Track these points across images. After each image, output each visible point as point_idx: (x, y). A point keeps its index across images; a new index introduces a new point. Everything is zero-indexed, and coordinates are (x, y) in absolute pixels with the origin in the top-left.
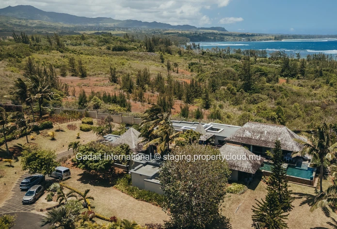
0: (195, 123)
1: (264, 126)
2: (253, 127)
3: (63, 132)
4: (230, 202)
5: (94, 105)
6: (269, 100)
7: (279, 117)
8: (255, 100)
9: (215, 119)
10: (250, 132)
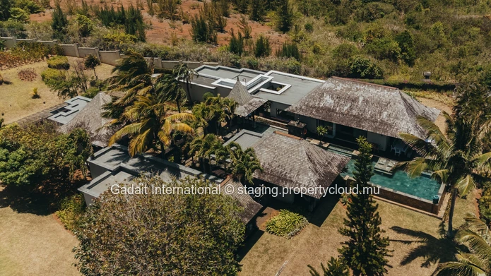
0: (243, 71)
1: (358, 87)
2: (339, 88)
3: (9, 86)
4: (266, 257)
5: (80, 30)
6: (394, 13)
7: (404, 50)
8: (371, 14)
9: (289, 57)
10: (332, 98)
